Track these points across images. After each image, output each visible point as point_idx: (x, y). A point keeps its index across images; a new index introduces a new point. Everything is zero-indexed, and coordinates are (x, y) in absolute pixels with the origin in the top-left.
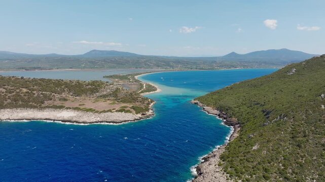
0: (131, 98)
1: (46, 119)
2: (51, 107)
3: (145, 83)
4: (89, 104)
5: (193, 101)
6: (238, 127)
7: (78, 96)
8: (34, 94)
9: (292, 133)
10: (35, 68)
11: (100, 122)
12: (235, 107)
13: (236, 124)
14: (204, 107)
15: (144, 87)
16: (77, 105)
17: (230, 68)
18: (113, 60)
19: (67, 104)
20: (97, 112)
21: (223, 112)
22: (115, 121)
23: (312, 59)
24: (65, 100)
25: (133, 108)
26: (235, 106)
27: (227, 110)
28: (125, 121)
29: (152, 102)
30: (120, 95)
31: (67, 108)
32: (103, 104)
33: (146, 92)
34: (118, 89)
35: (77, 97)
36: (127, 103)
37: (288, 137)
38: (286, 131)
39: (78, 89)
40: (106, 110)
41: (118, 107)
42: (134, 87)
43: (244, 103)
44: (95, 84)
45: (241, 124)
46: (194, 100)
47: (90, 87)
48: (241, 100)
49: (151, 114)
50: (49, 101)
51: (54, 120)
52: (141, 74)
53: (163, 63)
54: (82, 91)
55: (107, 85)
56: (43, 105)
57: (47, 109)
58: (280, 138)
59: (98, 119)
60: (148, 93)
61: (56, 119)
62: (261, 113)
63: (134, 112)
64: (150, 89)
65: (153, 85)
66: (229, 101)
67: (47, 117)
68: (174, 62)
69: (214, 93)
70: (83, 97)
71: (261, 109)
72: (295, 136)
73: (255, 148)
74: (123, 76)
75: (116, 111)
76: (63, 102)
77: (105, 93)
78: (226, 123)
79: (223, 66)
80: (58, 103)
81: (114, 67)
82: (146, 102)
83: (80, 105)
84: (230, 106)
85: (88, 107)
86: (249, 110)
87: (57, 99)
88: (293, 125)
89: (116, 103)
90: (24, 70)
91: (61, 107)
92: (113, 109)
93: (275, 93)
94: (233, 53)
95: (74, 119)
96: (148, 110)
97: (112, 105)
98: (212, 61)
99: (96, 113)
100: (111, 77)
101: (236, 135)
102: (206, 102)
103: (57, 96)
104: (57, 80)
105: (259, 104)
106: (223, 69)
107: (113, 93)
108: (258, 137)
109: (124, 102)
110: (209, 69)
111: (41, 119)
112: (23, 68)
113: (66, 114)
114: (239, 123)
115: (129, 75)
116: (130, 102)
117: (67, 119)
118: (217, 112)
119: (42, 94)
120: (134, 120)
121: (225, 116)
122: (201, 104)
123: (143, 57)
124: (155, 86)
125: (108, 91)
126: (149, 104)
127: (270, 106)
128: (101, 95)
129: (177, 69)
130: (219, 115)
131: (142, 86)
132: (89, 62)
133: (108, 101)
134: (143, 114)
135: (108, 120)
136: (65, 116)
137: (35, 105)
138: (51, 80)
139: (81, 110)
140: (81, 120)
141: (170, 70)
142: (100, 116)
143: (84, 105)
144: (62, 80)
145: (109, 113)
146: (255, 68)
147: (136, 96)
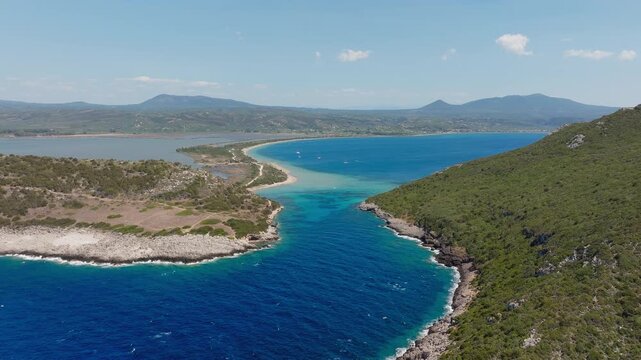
0: (230, 199)
1: (26, 253)
2: (43, 223)
3: (262, 163)
4: (131, 215)
5: (365, 205)
6: (470, 270)
7: (106, 195)
8: (5, 192)
9: (622, 303)
10: (36, 132)
11: (153, 259)
12: (458, 221)
13: (464, 262)
14: (390, 220)
15: (261, 174)
16: (102, 217)
17: (434, 131)
18: (200, 114)
19: (80, 216)
20: (147, 234)
21: (432, 232)
22: (187, 256)
23: (616, 114)
24: (77, 205)
25: (231, 223)
26: (458, 217)
27: (441, 226)
28: (210, 256)
29: (274, 208)
30: (205, 194)
31: (80, 225)
32: (163, 216)
33: (264, 183)
34: (199, 179)
35: (106, 199)
36: (219, 210)
37: (614, 312)
38: (604, 295)
39: (110, 180)
40: (168, 228)
41: (196, 222)
42: (239, 173)
43: (477, 210)
44: (149, 168)
45: (476, 262)
46: (367, 202)
47: (137, 174)
48: (469, 204)
49: (271, 236)
50: (37, 209)
51: (45, 255)
52: (256, 144)
53: (300, 122)
54: (119, 184)
55: (175, 170)
56: (23, 219)
57: (32, 228)
58: (593, 315)
59: (149, 252)
60: (267, 186)
61: (51, 252)
62: (522, 238)
63: (233, 233)
64: (273, 176)
65: (279, 168)
66: (443, 206)
67: (29, 249)
68: (323, 120)
69: (409, 188)
70: (119, 198)
71: (517, 228)
72: (631, 311)
73: (530, 341)
74: (219, 148)
75: (192, 232)
76: (71, 211)
77: (170, 188)
78: (440, 259)
79: (419, 128)
80: (60, 213)
81: (202, 130)
82: (262, 208)
83: (110, 217)
84: (448, 218)
85: (128, 222)
86: (490, 228)
87: (57, 204)
88: (619, 280)
89: (192, 213)
90: (12, 136)
91: (65, 223)
92: (185, 227)
93: (546, 190)
94: (439, 103)
95: (92, 253)
96: (264, 228)
97: (184, 218)
98: (398, 118)
99: (143, 238)
100: (192, 150)
101: (469, 293)
102: (392, 207)
103: (59, 196)
104: (63, 159)
105: (512, 214)
106: (420, 134)
107: (190, 187)
108: (531, 309)
109: (212, 208)
110: (392, 134)
111: (14, 253)
112: (10, 132)
113: (75, 240)
114: (470, 260)
115: (231, 146)
116: (226, 209)
117: (76, 253)
118: (420, 231)
119: (22, 191)
120: (232, 254)
121: (436, 241)
122: (382, 213)
123: (260, 109)
124: (284, 170)
125: (178, 183)
126: (267, 212)
127: (540, 221)
128: (160, 192)
129: (331, 134)
130: (423, 239)
131: (255, 169)
132: (152, 119)
133: (176, 207)
134: (253, 238)
135: (170, 255)
136: (71, 245)
137: (5, 217)
138: (50, 159)
139: (111, 229)
140: (110, 254)
141: (314, 136)
142: (152, 244)
143: (119, 216)
144: (75, 160)
145: (175, 238)
146: (484, 131)
147: (239, 195)
